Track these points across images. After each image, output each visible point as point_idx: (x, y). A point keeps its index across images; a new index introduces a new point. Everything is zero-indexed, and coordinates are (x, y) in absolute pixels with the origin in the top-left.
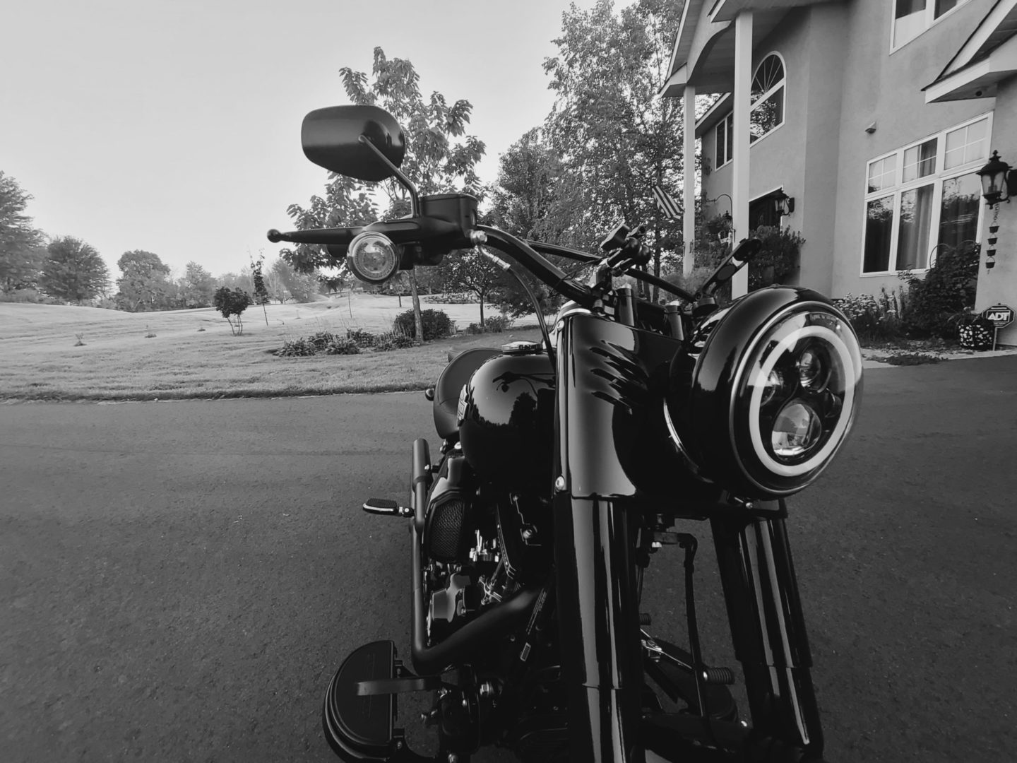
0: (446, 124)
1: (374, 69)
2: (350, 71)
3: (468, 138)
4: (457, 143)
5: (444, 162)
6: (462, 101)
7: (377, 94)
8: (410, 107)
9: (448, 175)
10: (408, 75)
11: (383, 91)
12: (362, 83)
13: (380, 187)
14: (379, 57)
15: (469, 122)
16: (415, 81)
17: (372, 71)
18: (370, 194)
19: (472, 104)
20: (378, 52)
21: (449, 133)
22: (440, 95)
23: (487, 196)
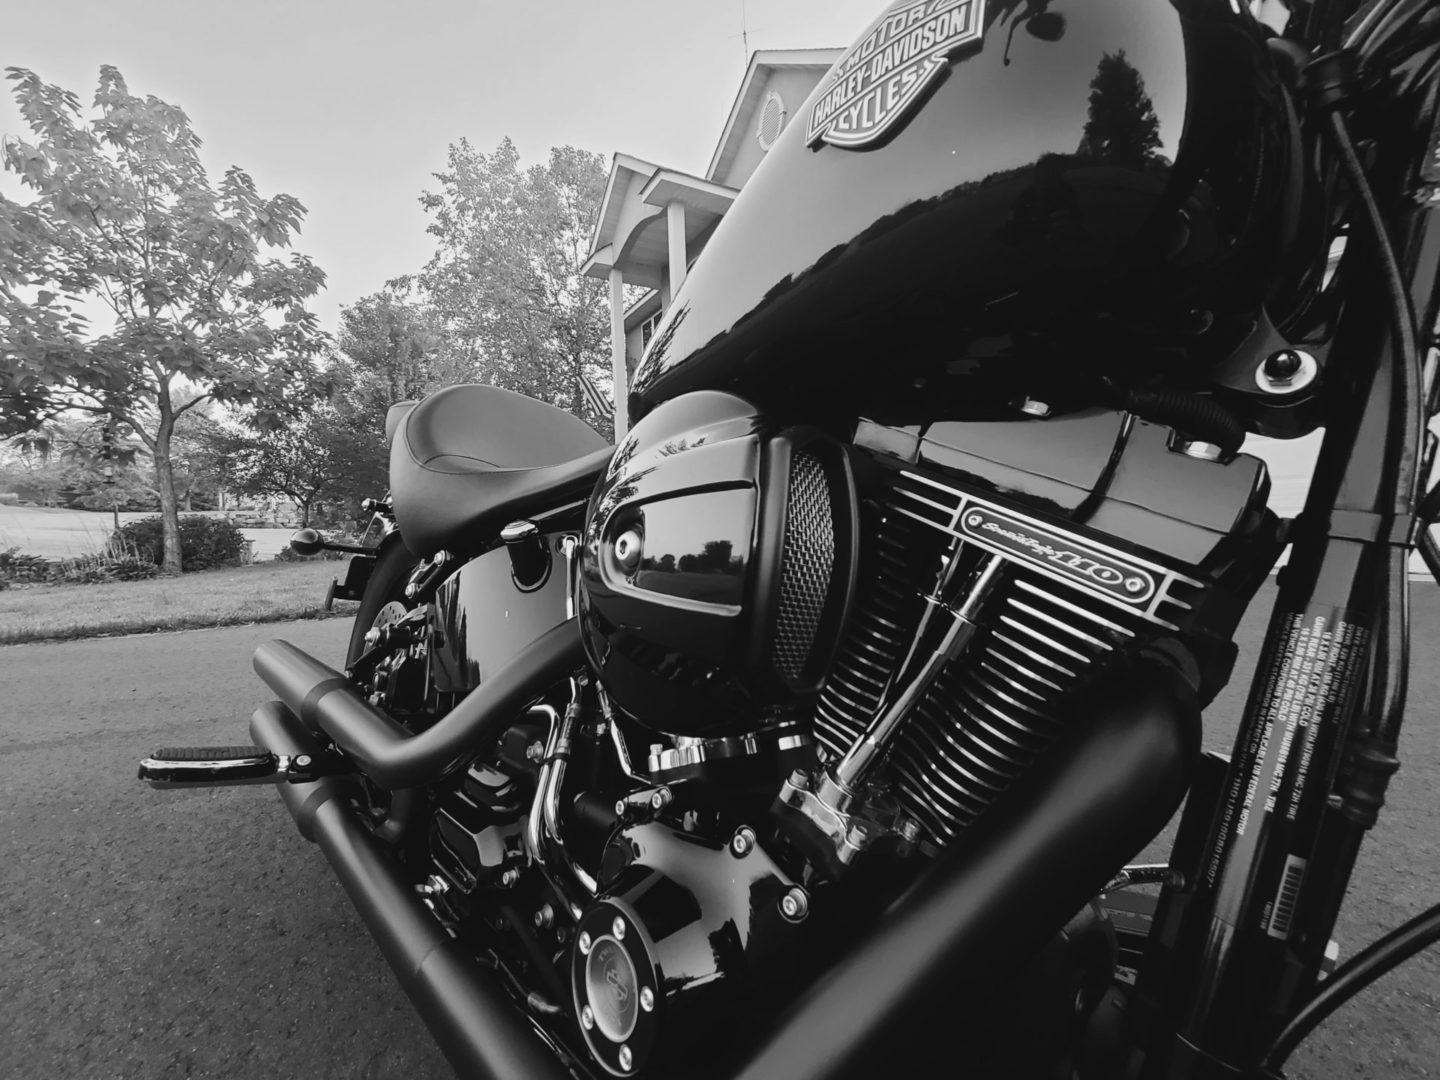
0: (255, 222)
1: (97, 97)
2: (34, 81)
3: (295, 256)
4: (274, 258)
5: (246, 280)
6: (289, 197)
7: (103, 138)
8: (178, 179)
9: (251, 303)
10: (177, 131)
11: (115, 137)
13: (93, 292)
14: (112, 83)
15: (297, 229)
16: (192, 145)
17: (94, 100)
18: (67, 297)
19: (306, 206)
21: (259, 238)
22: (244, 175)
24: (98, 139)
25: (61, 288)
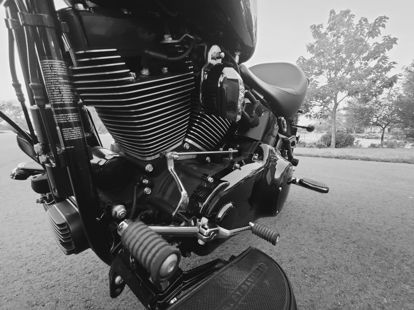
0: (367, 33)
1: (328, 21)
2: (315, 26)
3: (385, 37)
4: (375, 42)
5: (365, 55)
6: (380, 17)
9: (366, 61)
10: (348, 17)
11: (331, 29)
12: (320, 29)
13: (323, 75)
14: (332, 14)
15: (385, 28)
18: (316, 78)
19: (388, 17)
20: (332, 12)
21: (369, 38)
22: (365, 19)
23: (393, 67)
24: (327, 32)
25: (315, 76)
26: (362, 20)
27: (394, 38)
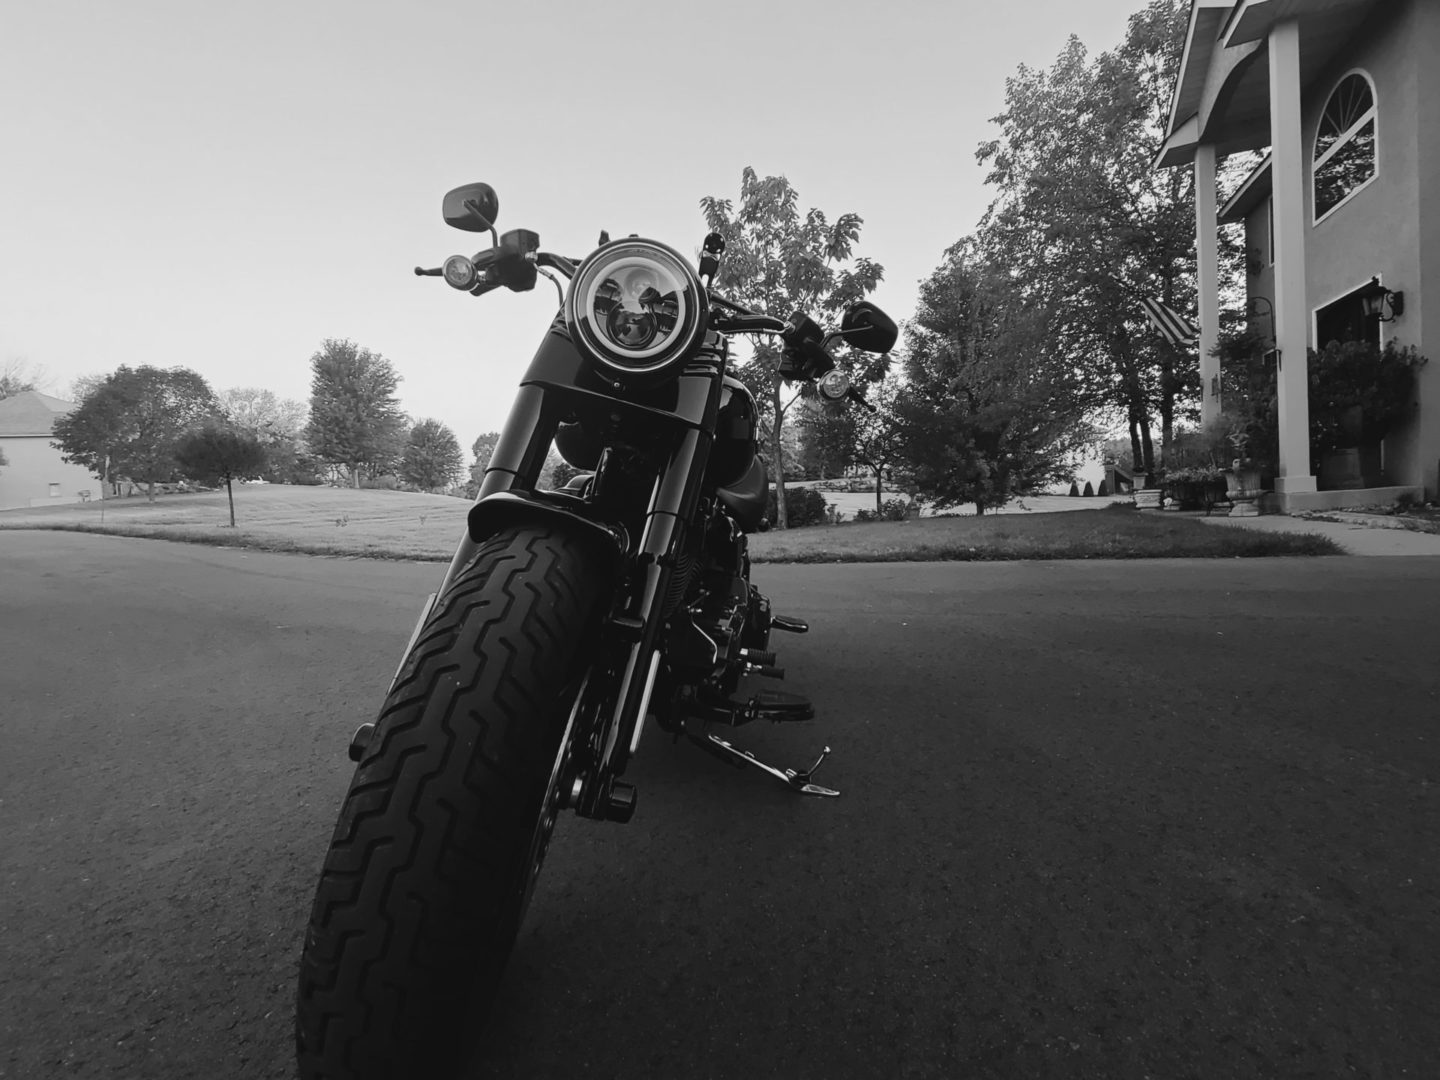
1: (742, 194)
2: (712, 201)
4: (843, 269)
5: (825, 296)
6: (848, 216)
8: (783, 232)
9: (830, 312)
10: (783, 194)
11: (751, 218)
12: (726, 211)
14: (749, 178)
15: (857, 241)
16: (793, 200)
17: (740, 197)
20: (748, 173)
21: (829, 258)
22: (819, 212)
24: (742, 224)
26: (813, 215)
27: (877, 265)
